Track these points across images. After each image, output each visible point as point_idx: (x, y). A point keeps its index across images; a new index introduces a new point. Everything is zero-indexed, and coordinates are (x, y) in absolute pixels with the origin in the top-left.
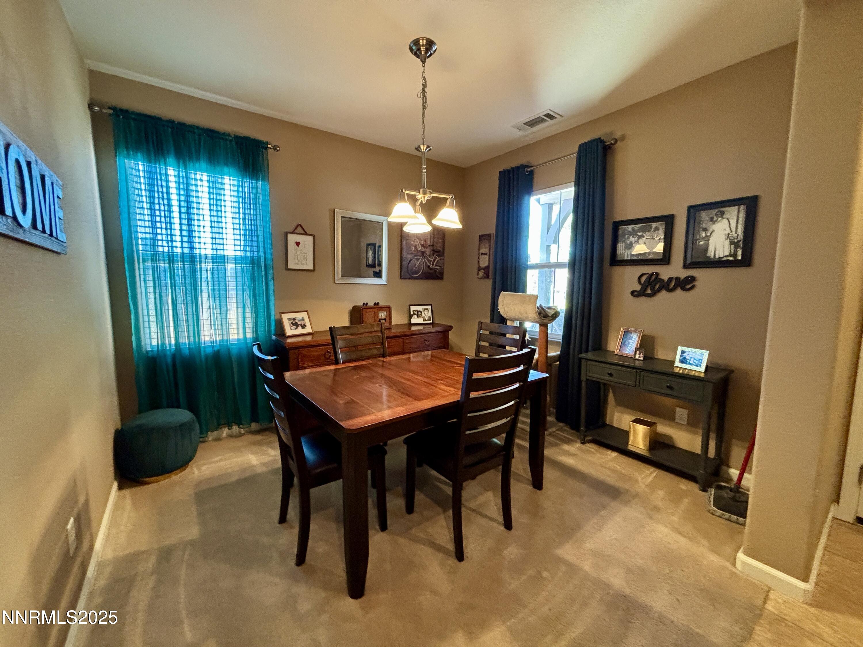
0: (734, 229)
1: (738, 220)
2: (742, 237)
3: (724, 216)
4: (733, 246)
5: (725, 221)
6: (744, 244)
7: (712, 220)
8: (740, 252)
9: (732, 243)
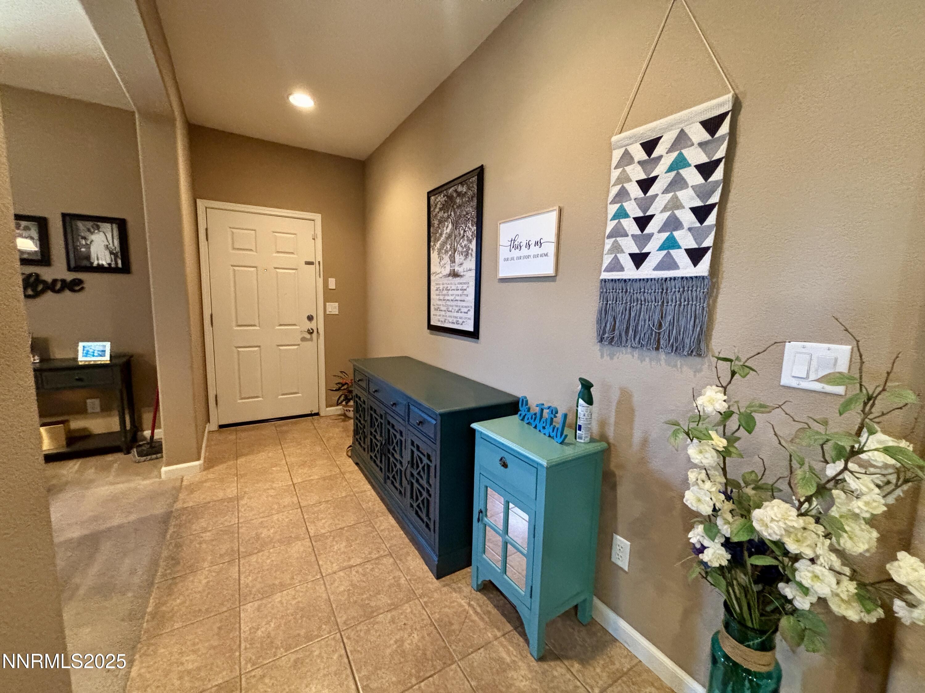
0: (111, 242)
1: (112, 235)
2: (119, 249)
3: (100, 230)
4: (113, 256)
5: (101, 233)
6: (121, 255)
7: (89, 230)
8: (120, 262)
9: (111, 253)
